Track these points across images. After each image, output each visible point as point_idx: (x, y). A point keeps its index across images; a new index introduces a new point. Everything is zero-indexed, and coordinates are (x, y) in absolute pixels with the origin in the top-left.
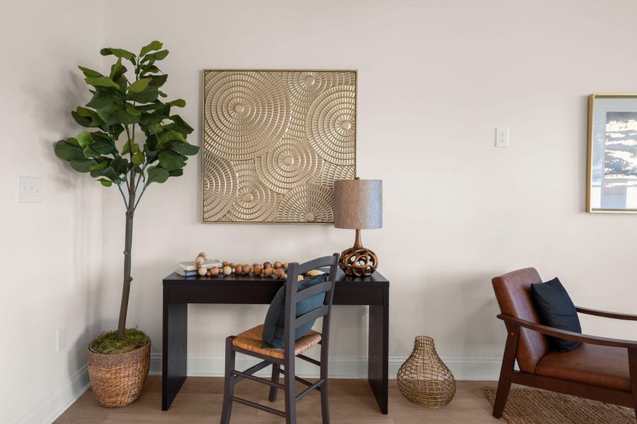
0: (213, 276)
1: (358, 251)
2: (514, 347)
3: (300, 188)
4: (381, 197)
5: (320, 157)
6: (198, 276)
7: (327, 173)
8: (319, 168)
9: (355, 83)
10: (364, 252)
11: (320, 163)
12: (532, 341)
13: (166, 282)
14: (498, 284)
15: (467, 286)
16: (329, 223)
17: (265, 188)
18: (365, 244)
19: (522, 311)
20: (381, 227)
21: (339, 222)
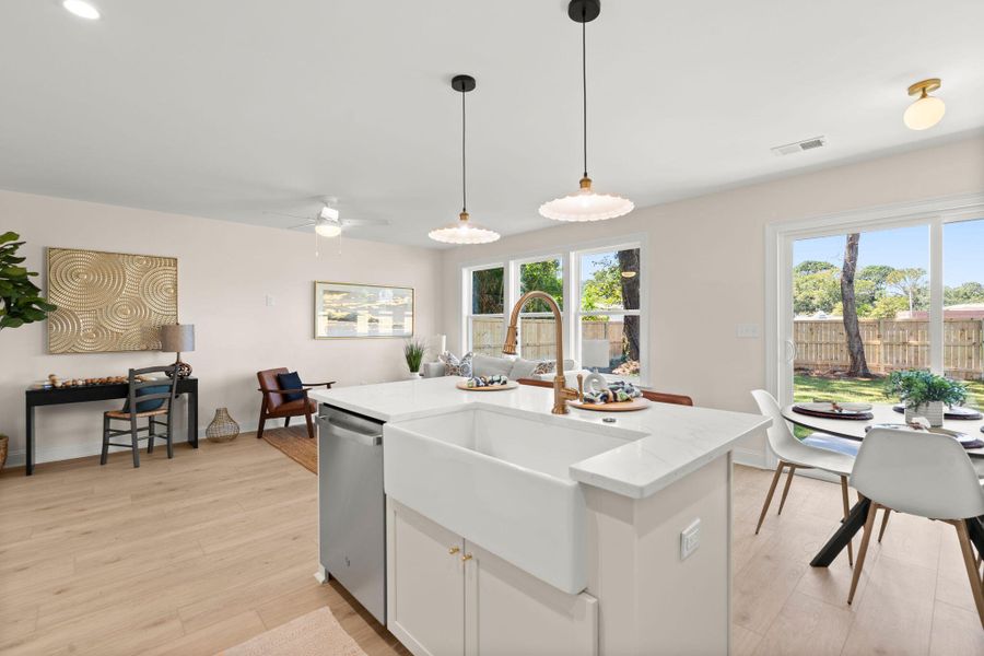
0: (67, 387)
1: (179, 365)
2: (266, 402)
3: (135, 329)
4: (193, 333)
5: (150, 310)
6: (54, 387)
7: (156, 319)
8: (150, 316)
9: (176, 265)
10: (183, 365)
11: (150, 314)
12: (276, 399)
13: (27, 393)
14: (260, 375)
15: (247, 382)
16: (158, 350)
17: (106, 330)
18: (184, 360)
19: (271, 385)
20: (193, 350)
21: (165, 349)
